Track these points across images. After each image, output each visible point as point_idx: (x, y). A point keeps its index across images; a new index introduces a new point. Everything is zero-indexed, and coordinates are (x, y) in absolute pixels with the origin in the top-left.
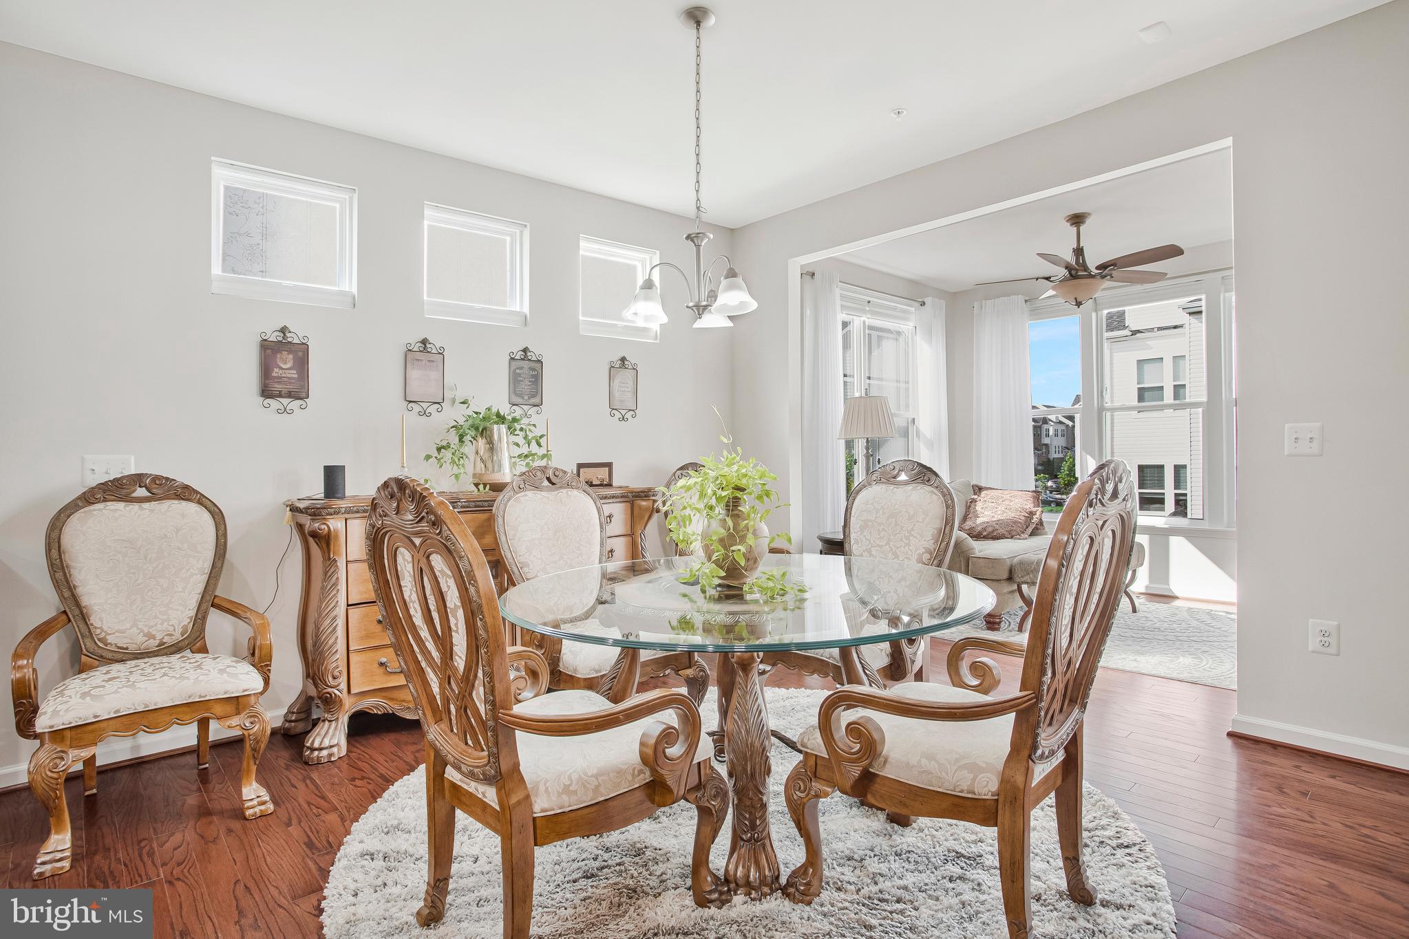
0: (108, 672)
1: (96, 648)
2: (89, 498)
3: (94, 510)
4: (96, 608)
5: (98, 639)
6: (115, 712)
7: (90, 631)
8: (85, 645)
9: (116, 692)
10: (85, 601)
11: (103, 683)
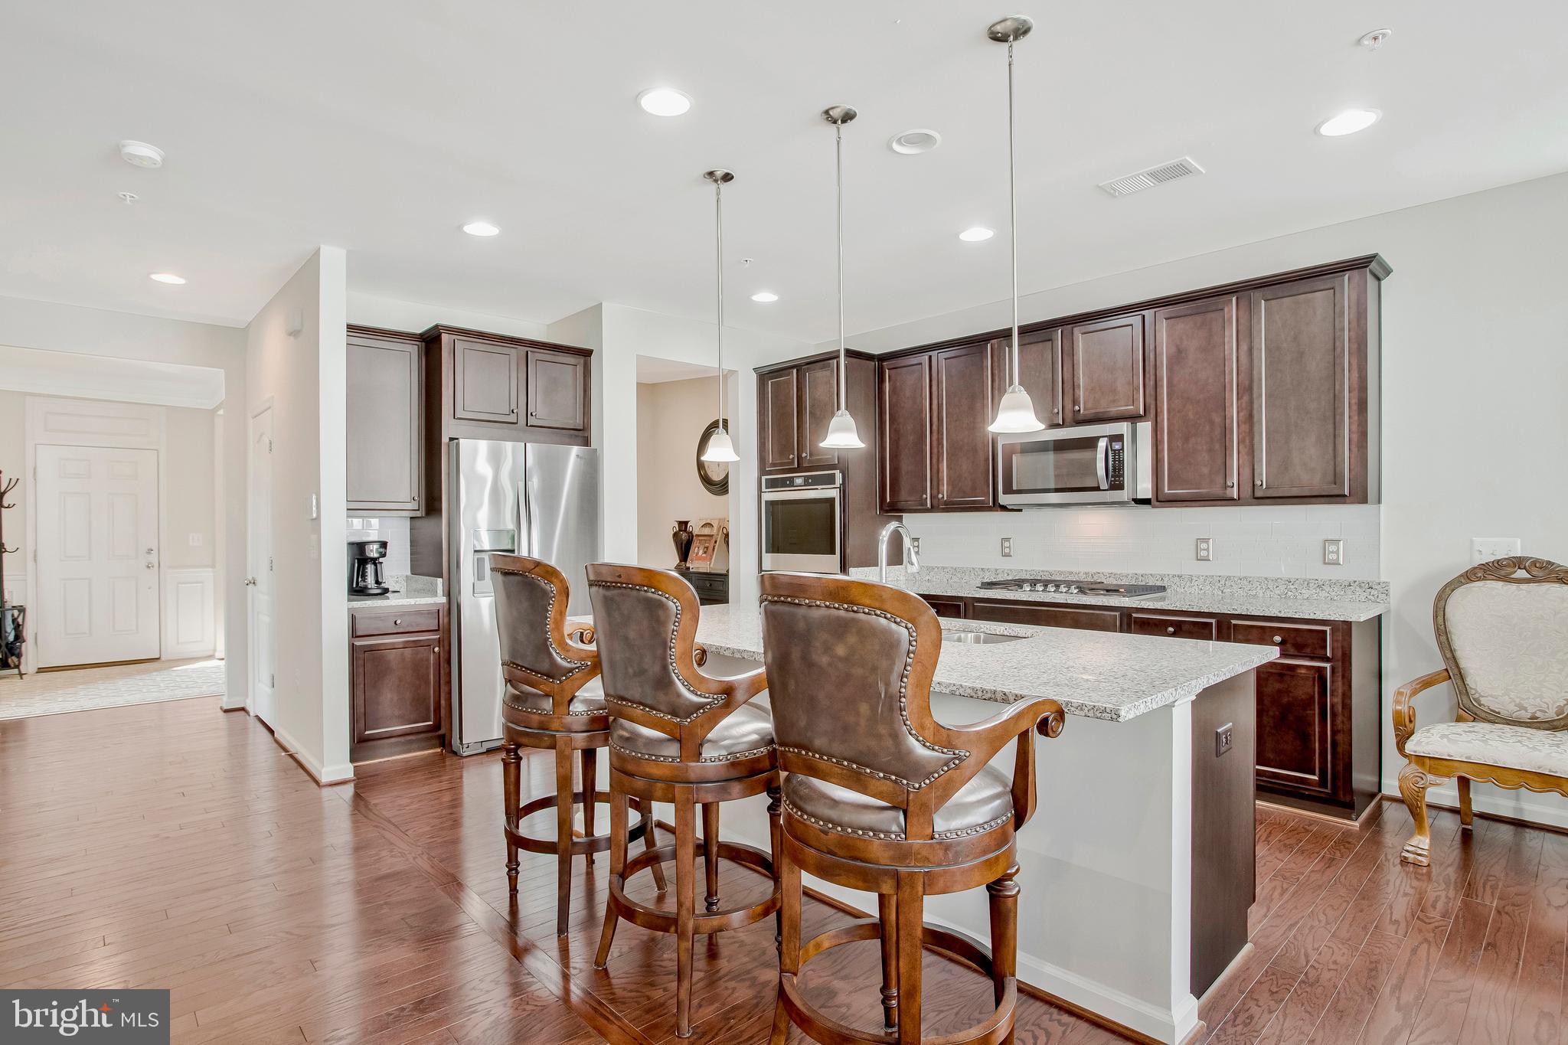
0: (1473, 727)
1: (1471, 706)
2: (1471, 576)
3: (1474, 587)
4: (1472, 671)
5: (1474, 699)
6: (1466, 758)
7: (1466, 690)
8: (1462, 701)
9: (1469, 742)
10: (1463, 664)
11: (1462, 733)
